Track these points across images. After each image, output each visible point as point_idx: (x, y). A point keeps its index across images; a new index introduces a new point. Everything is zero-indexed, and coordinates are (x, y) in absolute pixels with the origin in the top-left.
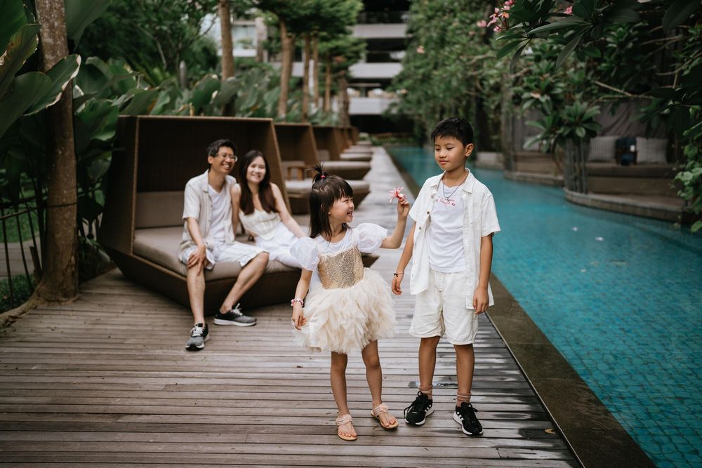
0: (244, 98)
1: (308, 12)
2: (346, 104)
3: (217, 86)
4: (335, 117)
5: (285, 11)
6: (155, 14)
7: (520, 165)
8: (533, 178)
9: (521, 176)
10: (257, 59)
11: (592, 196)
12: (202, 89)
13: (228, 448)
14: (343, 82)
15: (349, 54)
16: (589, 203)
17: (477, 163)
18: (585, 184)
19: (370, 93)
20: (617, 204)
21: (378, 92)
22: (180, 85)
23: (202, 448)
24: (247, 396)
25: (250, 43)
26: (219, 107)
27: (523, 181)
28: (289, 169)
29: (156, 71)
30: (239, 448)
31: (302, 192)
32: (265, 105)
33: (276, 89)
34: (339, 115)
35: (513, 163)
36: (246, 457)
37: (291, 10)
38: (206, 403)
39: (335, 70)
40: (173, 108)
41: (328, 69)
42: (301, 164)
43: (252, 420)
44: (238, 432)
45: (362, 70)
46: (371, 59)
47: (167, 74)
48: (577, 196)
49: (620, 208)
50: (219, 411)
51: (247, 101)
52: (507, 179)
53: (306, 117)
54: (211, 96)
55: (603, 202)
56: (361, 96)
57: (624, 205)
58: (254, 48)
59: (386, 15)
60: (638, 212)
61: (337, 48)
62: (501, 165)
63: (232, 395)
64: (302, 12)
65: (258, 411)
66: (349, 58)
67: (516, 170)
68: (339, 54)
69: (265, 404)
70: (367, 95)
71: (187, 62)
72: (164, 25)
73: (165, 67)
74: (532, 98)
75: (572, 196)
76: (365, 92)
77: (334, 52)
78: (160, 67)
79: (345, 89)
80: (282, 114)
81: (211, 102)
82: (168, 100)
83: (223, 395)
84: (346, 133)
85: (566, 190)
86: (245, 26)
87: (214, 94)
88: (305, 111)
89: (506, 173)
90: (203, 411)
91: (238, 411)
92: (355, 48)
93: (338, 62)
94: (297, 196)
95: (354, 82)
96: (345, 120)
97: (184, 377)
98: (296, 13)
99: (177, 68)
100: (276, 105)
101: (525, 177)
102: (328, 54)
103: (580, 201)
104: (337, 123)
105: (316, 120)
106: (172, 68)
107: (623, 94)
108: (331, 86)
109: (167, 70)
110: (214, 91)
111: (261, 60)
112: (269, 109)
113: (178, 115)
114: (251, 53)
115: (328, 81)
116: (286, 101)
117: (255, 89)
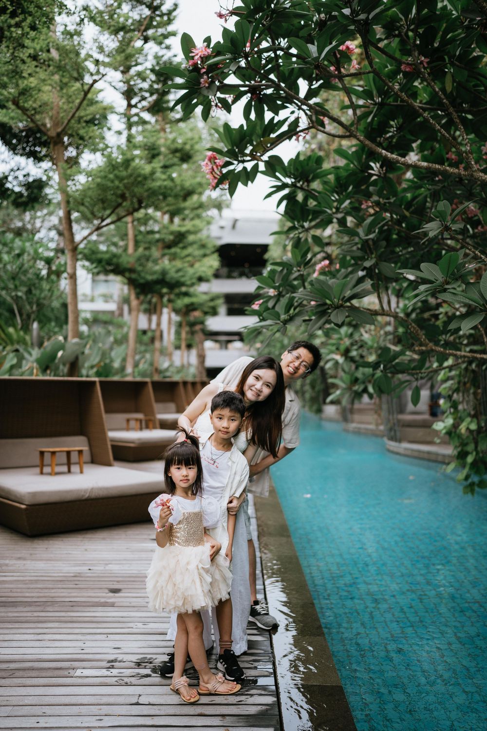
0: (90, 355)
1: (155, 277)
2: (202, 358)
3: (62, 347)
4: (193, 370)
5: (134, 276)
6: (12, 281)
7: (357, 417)
8: (367, 429)
9: (356, 428)
10: (117, 313)
11: (405, 445)
12: (48, 349)
13: (29, 614)
14: (199, 336)
15: (206, 309)
16: (401, 451)
17: (324, 415)
18: (398, 434)
19: (230, 346)
20: (423, 452)
21: (238, 344)
22: (32, 344)
23: (10, 614)
24: (50, 586)
25: (111, 297)
26: (64, 365)
27: (358, 432)
28: (128, 421)
29: (11, 330)
30: (36, 614)
31: (137, 442)
32: (112, 361)
33: (124, 347)
34: (197, 368)
35: (349, 416)
36: (40, 618)
37: (139, 275)
38: (19, 590)
39: (192, 325)
40: (20, 367)
41: (184, 324)
42: (140, 416)
43: (51, 599)
44: (39, 606)
45: (221, 322)
46: (231, 312)
47: (22, 333)
48: (392, 445)
49: (426, 456)
50: (27, 595)
51: (92, 359)
52: (346, 431)
53: (158, 371)
54: (56, 355)
55: (413, 450)
56: (221, 348)
57: (429, 453)
58: (114, 301)
59: (247, 270)
60: (440, 458)
61: (192, 304)
62: (341, 419)
63: (39, 586)
64: (150, 278)
65: (56, 595)
66: (206, 313)
67: (352, 422)
68: (195, 309)
69: (62, 590)
70: (226, 348)
71: (40, 322)
72: (20, 291)
73: (19, 327)
74: (333, 359)
75: (390, 446)
76: (225, 344)
77: (191, 308)
78: (14, 326)
79: (202, 343)
80: (129, 369)
81: (57, 361)
82: (15, 361)
83: (32, 586)
84: (189, 387)
85: (385, 439)
86: (106, 281)
87: (60, 354)
88: (156, 365)
89: (343, 425)
90: (15, 595)
91: (41, 595)
92: (212, 304)
93: (195, 317)
94: (132, 445)
95: (213, 335)
96: (201, 373)
97: (5, 576)
98: (144, 278)
99: (30, 327)
100: (124, 360)
101: (359, 429)
102: (184, 310)
103: (395, 450)
104: (194, 376)
105: (168, 374)
106: (26, 328)
107: (411, 356)
108: (186, 339)
109: (22, 328)
110: (59, 350)
111: (121, 314)
112: (116, 365)
113: (21, 375)
114: (112, 307)
115: (184, 335)
116: (133, 357)
117: (99, 348)
